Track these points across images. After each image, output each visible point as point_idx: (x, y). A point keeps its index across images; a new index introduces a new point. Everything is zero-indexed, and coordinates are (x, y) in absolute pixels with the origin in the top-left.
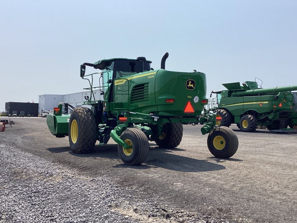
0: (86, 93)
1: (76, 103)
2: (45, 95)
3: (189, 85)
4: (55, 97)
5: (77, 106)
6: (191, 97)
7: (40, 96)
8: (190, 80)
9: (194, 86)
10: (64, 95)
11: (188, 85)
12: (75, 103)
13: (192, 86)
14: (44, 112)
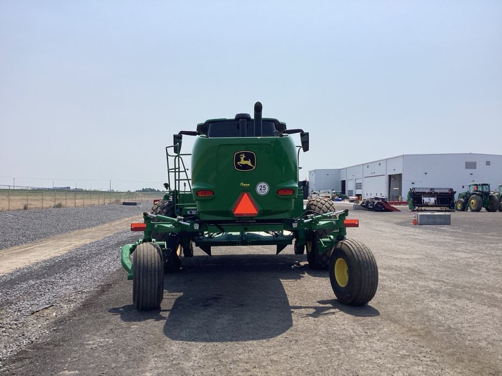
0: (368, 165)
1: (356, 179)
2: (315, 170)
3: (240, 161)
4: (327, 172)
5: (357, 184)
6: (249, 185)
7: (310, 172)
8: (242, 153)
9: (253, 163)
10: (340, 169)
11: (238, 163)
12: (354, 180)
13: (249, 163)
14: (315, 193)
